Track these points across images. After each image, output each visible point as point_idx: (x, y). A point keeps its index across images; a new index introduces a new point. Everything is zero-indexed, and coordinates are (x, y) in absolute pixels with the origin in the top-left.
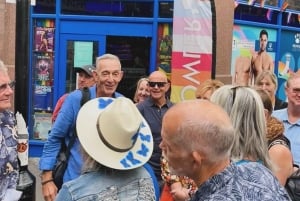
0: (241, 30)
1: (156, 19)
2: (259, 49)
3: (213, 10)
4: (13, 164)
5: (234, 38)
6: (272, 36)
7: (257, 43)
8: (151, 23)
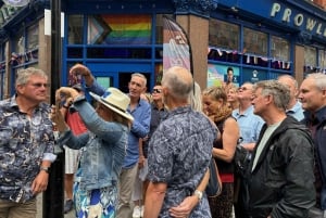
0: (213, 67)
1: (154, 60)
2: (227, 80)
3: (190, 51)
4: (49, 135)
5: (209, 73)
6: (236, 72)
7: (226, 76)
8: (150, 63)
